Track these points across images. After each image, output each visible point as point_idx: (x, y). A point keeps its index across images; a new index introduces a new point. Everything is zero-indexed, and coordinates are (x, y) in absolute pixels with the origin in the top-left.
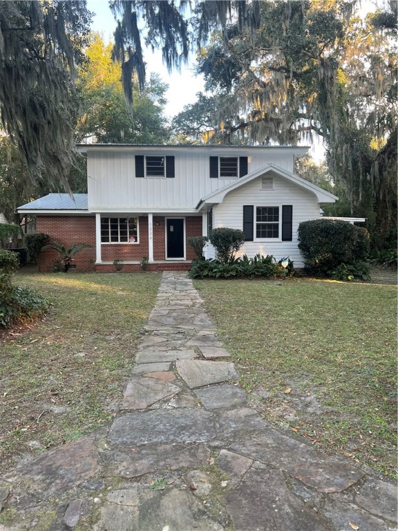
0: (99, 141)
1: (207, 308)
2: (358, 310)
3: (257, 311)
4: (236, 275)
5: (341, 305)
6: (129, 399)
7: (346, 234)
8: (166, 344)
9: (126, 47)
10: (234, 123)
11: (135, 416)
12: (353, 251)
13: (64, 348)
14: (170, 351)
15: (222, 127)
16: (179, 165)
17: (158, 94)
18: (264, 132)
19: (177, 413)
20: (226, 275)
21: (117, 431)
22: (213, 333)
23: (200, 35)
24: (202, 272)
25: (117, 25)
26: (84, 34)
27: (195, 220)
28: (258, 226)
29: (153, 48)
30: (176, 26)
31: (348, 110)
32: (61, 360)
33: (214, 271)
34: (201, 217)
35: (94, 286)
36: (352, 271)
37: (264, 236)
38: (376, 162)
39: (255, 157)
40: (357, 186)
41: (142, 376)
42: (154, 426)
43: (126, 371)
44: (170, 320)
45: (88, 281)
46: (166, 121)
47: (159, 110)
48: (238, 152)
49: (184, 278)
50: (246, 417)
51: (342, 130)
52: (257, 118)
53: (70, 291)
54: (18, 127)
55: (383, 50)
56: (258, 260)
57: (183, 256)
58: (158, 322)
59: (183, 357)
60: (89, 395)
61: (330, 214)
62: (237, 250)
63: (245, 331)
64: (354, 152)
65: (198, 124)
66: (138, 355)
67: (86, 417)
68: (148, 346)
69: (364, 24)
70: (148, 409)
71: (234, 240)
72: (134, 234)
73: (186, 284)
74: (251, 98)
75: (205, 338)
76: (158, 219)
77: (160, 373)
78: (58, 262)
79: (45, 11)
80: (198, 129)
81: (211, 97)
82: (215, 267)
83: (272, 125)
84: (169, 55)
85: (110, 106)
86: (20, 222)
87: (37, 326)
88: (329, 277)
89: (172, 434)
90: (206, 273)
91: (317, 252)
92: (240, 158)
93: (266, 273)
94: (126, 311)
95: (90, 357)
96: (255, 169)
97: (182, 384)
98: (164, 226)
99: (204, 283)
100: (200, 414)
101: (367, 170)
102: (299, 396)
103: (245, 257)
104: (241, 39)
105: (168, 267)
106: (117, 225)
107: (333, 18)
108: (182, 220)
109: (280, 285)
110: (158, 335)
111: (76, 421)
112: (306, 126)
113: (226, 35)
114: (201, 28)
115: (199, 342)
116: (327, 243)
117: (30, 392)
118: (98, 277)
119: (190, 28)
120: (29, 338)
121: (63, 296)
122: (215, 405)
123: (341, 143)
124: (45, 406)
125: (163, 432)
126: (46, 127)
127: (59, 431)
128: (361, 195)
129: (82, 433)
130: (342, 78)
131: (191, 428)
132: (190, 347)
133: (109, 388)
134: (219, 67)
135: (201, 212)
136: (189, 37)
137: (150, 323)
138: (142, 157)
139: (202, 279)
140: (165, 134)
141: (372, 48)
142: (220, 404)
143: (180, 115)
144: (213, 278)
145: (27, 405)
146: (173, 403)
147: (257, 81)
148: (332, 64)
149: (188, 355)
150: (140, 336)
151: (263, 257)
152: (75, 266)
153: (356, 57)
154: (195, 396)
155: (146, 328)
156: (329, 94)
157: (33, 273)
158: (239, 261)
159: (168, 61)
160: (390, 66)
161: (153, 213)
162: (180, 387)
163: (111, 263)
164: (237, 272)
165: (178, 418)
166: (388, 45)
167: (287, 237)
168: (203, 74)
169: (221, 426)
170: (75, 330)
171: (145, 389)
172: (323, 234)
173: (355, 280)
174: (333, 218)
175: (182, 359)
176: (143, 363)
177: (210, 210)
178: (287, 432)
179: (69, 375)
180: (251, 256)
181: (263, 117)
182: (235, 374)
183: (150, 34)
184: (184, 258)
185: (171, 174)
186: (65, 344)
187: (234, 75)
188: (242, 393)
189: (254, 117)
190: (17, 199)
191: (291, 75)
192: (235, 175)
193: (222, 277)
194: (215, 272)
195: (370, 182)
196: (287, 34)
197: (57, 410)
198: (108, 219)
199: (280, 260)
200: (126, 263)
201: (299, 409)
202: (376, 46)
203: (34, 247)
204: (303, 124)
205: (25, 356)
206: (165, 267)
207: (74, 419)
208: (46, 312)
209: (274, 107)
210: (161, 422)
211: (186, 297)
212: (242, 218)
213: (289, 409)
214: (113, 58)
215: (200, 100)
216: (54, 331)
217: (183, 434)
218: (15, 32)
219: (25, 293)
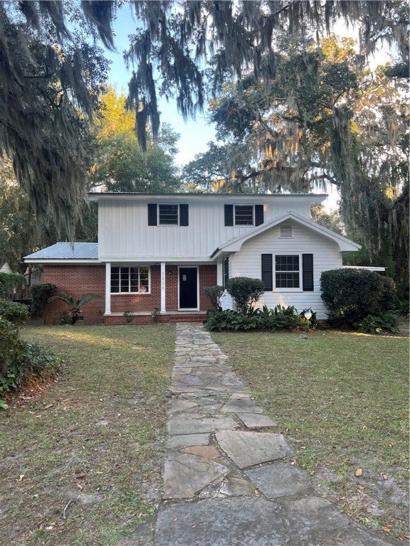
0: (109, 190)
1: (234, 366)
2: (400, 367)
3: (291, 369)
4: (256, 328)
5: (380, 362)
6: (170, 483)
7: (372, 284)
8: (197, 410)
9: (140, 97)
10: (245, 173)
11: (182, 509)
12: (379, 302)
13: (83, 415)
14: (205, 419)
15: (233, 176)
16: (193, 213)
17: (169, 143)
18: (276, 180)
19: (233, 504)
20: (246, 327)
21: (165, 532)
22: (248, 396)
23: (215, 86)
24: (219, 324)
25: (132, 76)
26: (101, 81)
27: (209, 269)
28: (277, 275)
29: (167, 97)
30: (191, 76)
31: (361, 159)
32: (82, 430)
33: (233, 322)
34: (216, 266)
35: (106, 341)
36: (379, 323)
37: (284, 286)
38: (394, 211)
39: (271, 205)
40: (376, 234)
41: (179, 451)
42: (209, 523)
43: (159, 445)
44: (196, 380)
45: (99, 335)
46: (177, 169)
47: (170, 159)
48: (253, 200)
49: (200, 330)
50: (319, 509)
51: (357, 178)
52: (268, 167)
53: (81, 346)
54: (29, 175)
55: (394, 101)
56: (278, 311)
57: (196, 307)
58: (183, 383)
59: (222, 426)
60: (121, 477)
61: (348, 262)
62: (256, 300)
63: (285, 394)
64: (371, 199)
65: (209, 173)
66: (169, 424)
67: (122, 510)
68: (178, 413)
69: (375, 76)
70: (197, 498)
71: (253, 290)
72: (145, 283)
73: (204, 338)
74: (263, 147)
75: (240, 403)
76: (171, 268)
77: (199, 447)
78: (64, 313)
79: (61, 60)
80: (209, 177)
81: (222, 147)
82: (234, 319)
83: (285, 174)
84: (184, 105)
85: (121, 155)
86: (25, 272)
87: (50, 388)
88: (356, 329)
89: (234, 536)
90: (224, 325)
91: (342, 303)
92: (256, 206)
93: (288, 326)
94: (145, 370)
95: (115, 427)
96: (271, 217)
97: (228, 463)
98: (177, 275)
99: (223, 336)
100: (263, 507)
101: (385, 218)
102: (375, 480)
103: (265, 308)
104: (256, 89)
105: (181, 318)
106: (127, 275)
107: (347, 69)
108: (196, 269)
109: (306, 338)
110: (186, 399)
111: (111, 516)
112: (319, 174)
113: (241, 84)
114: (216, 79)
115: (236, 407)
116: (352, 293)
117: (50, 474)
118: (109, 329)
119: (205, 79)
120: (41, 403)
121: (74, 352)
122: (276, 492)
123: (357, 191)
124: (71, 494)
125: (221, 532)
126: (59, 173)
127: (93, 530)
128: (380, 243)
129: (121, 534)
130: (355, 129)
131: (255, 527)
132: (227, 415)
133: (144, 468)
134: (233, 116)
135: (215, 261)
136: (204, 87)
137: (175, 383)
138: (155, 206)
139: (220, 332)
140: (176, 182)
141: (384, 99)
142: (281, 491)
143: (191, 163)
144: (232, 330)
145: (49, 492)
146: (224, 491)
147: (269, 131)
148: (346, 114)
149: (227, 425)
150: (166, 399)
151: (283, 307)
152: (82, 318)
153: (367, 108)
154: (247, 479)
155: (172, 389)
156: (343, 143)
157: (38, 326)
158: (258, 312)
159: (183, 110)
160: (403, 116)
161: (166, 262)
162: (228, 467)
163: (121, 314)
164: (257, 324)
165: (236, 511)
166: (399, 96)
167: (308, 287)
168: (216, 123)
169: (292, 523)
170: (92, 393)
171: (187, 470)
172: (349, 284)
173: (383, 333)
174: (357, 267)
175: (223, 429)
176: (177, 435)
177: (225, 259)
178: (378, 533)
179: (93, 450)
180: (271, 307)
181: (275, 166)
182: (288, 449)
183: (164, 84)
184: (198, 309)
185: (185, 222)
186: (84, 409)
187: (247, 125)
188: (303, 476)
189: (265, 166)
190: (23, 248)
191: (305, 124)
192: (251, 223)
193: (241, 330)
194: (234, 324)
195: (387, 231)
196: (302, 85)
197: (86, 498)
198: (118, 268)
199: (302, 311)
200: (136, 314)
201: (381, 498)
202: (387, 97)
203: (41, 299)
204: (316, 173)
205: (40, 425)
206: (177, 318)
207: (109, 513)
208: (58, 371)
209: (286, 156)
210: (217, 517)
211: (208, 353)
212: (260, 267)
213: (369, 498)
214: (126, 107)
215: (211, 150)
216: (69, 393)
217: (248, 535)
218: (31, 80)
219: (36, 350)
